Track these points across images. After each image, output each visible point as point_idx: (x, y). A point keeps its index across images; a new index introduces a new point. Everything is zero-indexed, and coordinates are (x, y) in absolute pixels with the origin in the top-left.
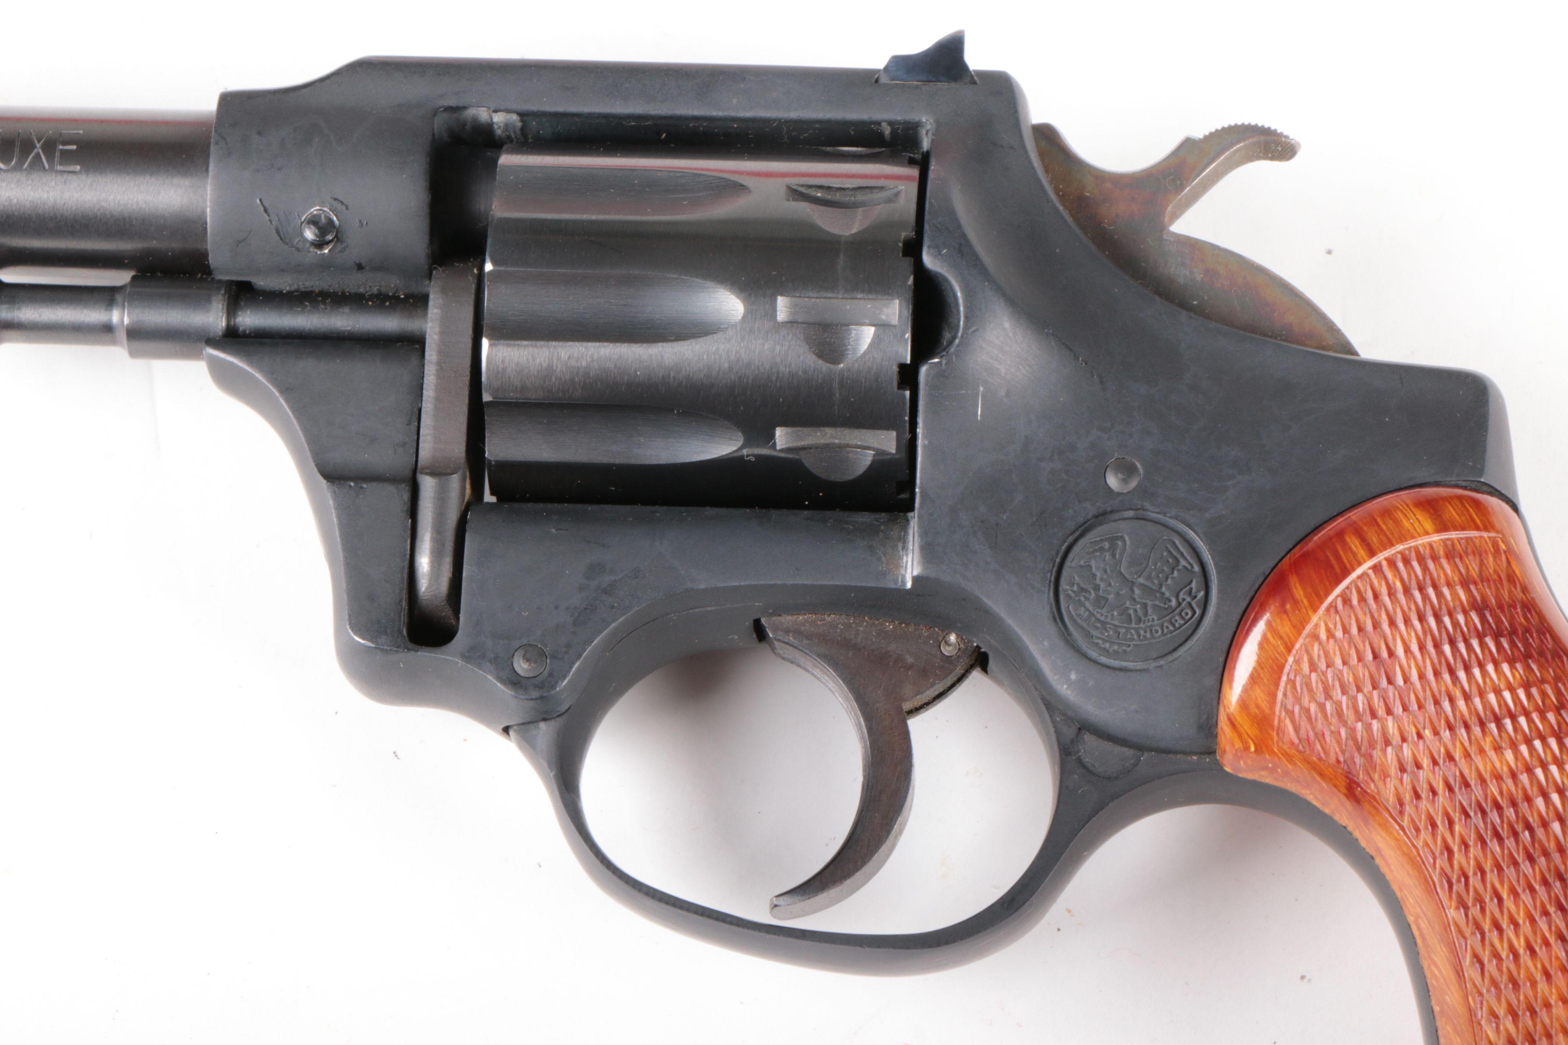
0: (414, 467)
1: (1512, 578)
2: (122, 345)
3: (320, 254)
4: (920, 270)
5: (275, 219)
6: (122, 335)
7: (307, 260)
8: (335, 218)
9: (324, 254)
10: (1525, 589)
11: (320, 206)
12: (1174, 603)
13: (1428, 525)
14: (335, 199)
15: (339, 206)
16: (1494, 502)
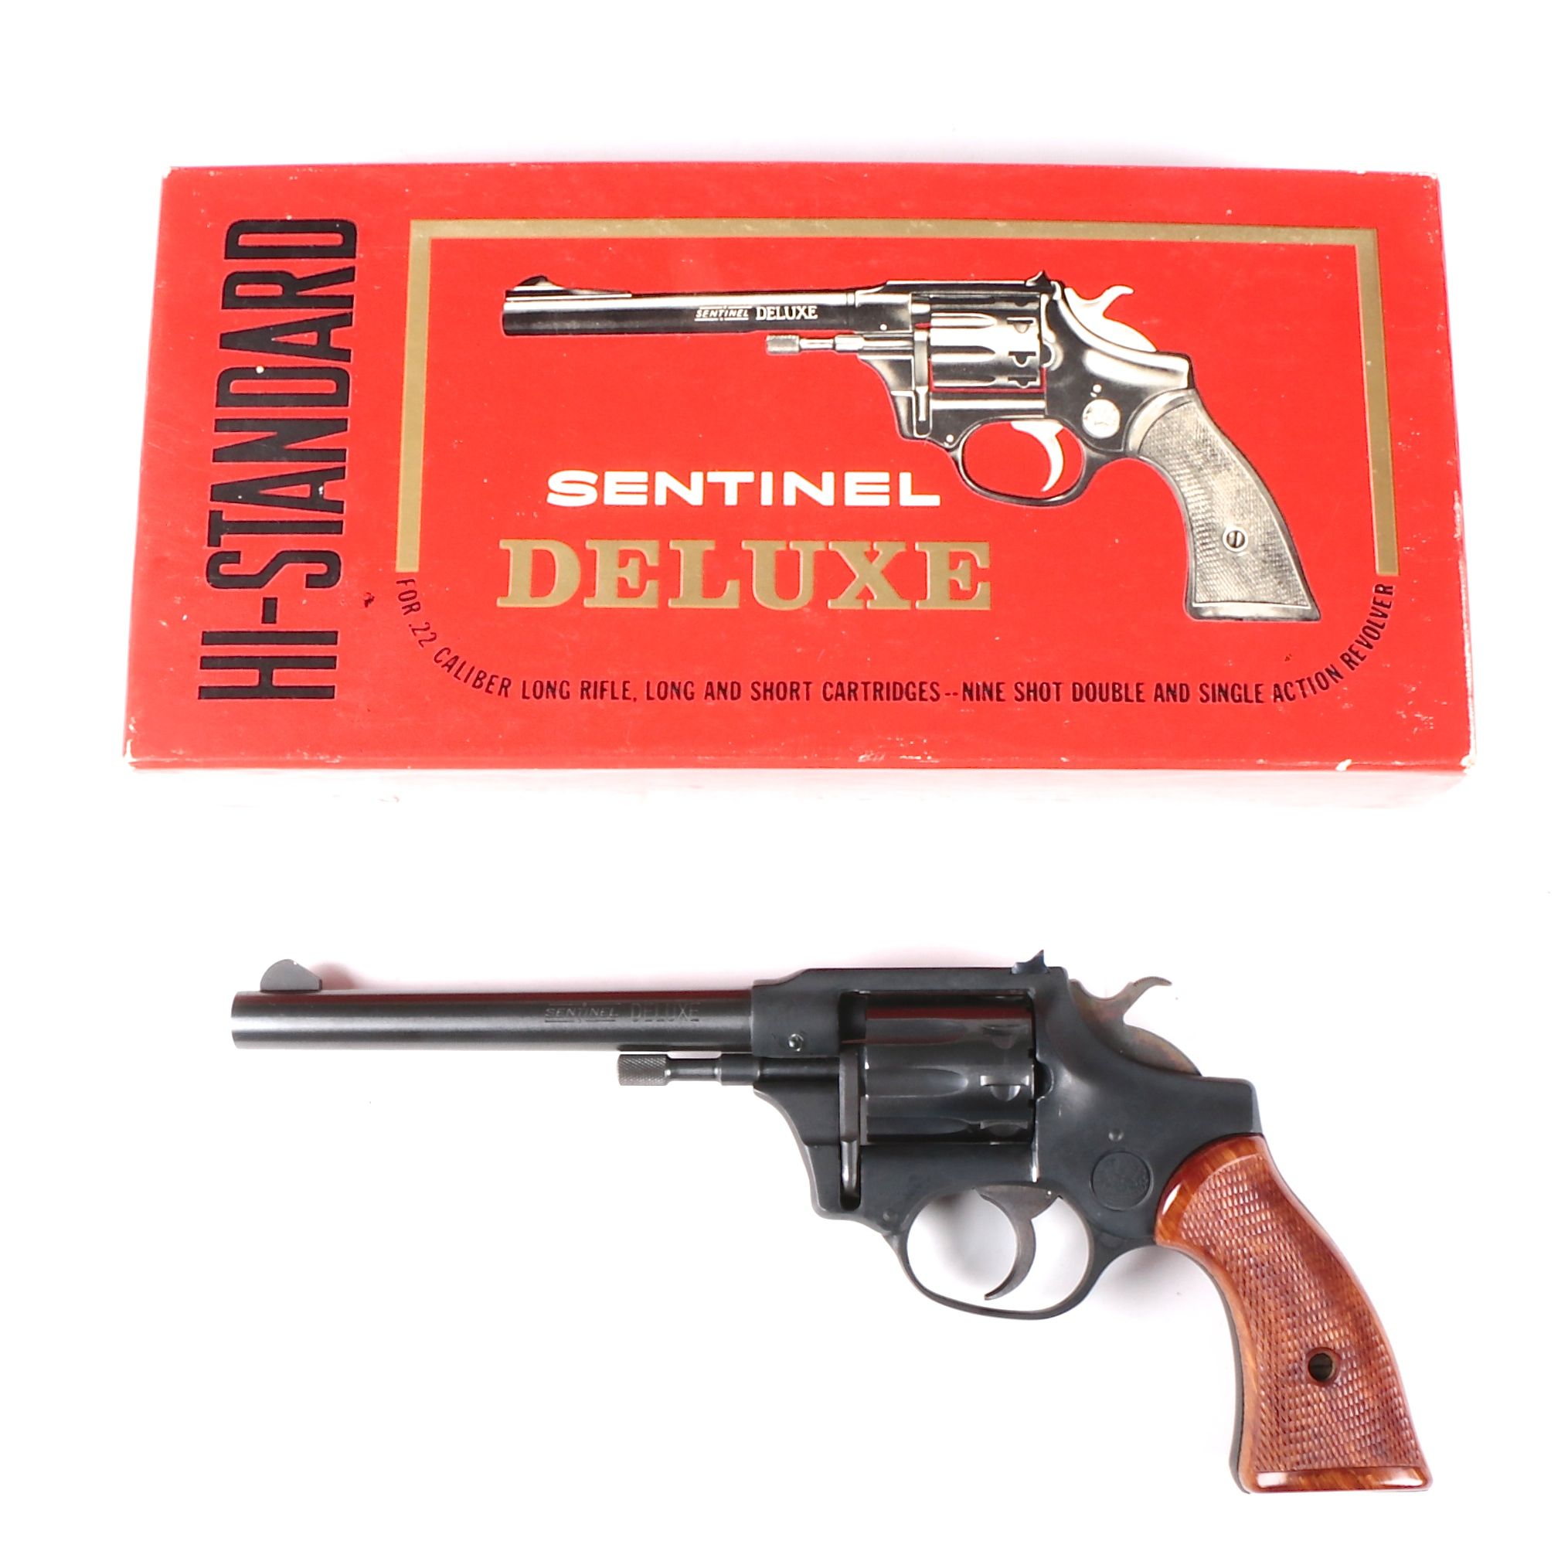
0: (839, 1138)
1: (1265, 1171)
2: (719, 1082)
4: (1036, 1062)
5: (778, 1039)
6: (719, 1078)
7: (791, 1052)
8: (801, 1038)
9: (798, 1052)
10: (1270, 1175)
11: (796, 1034)
12: (1137, 1184)
13: (1234, 1155)
15: (803, 1034)
16: (1258, 1137)
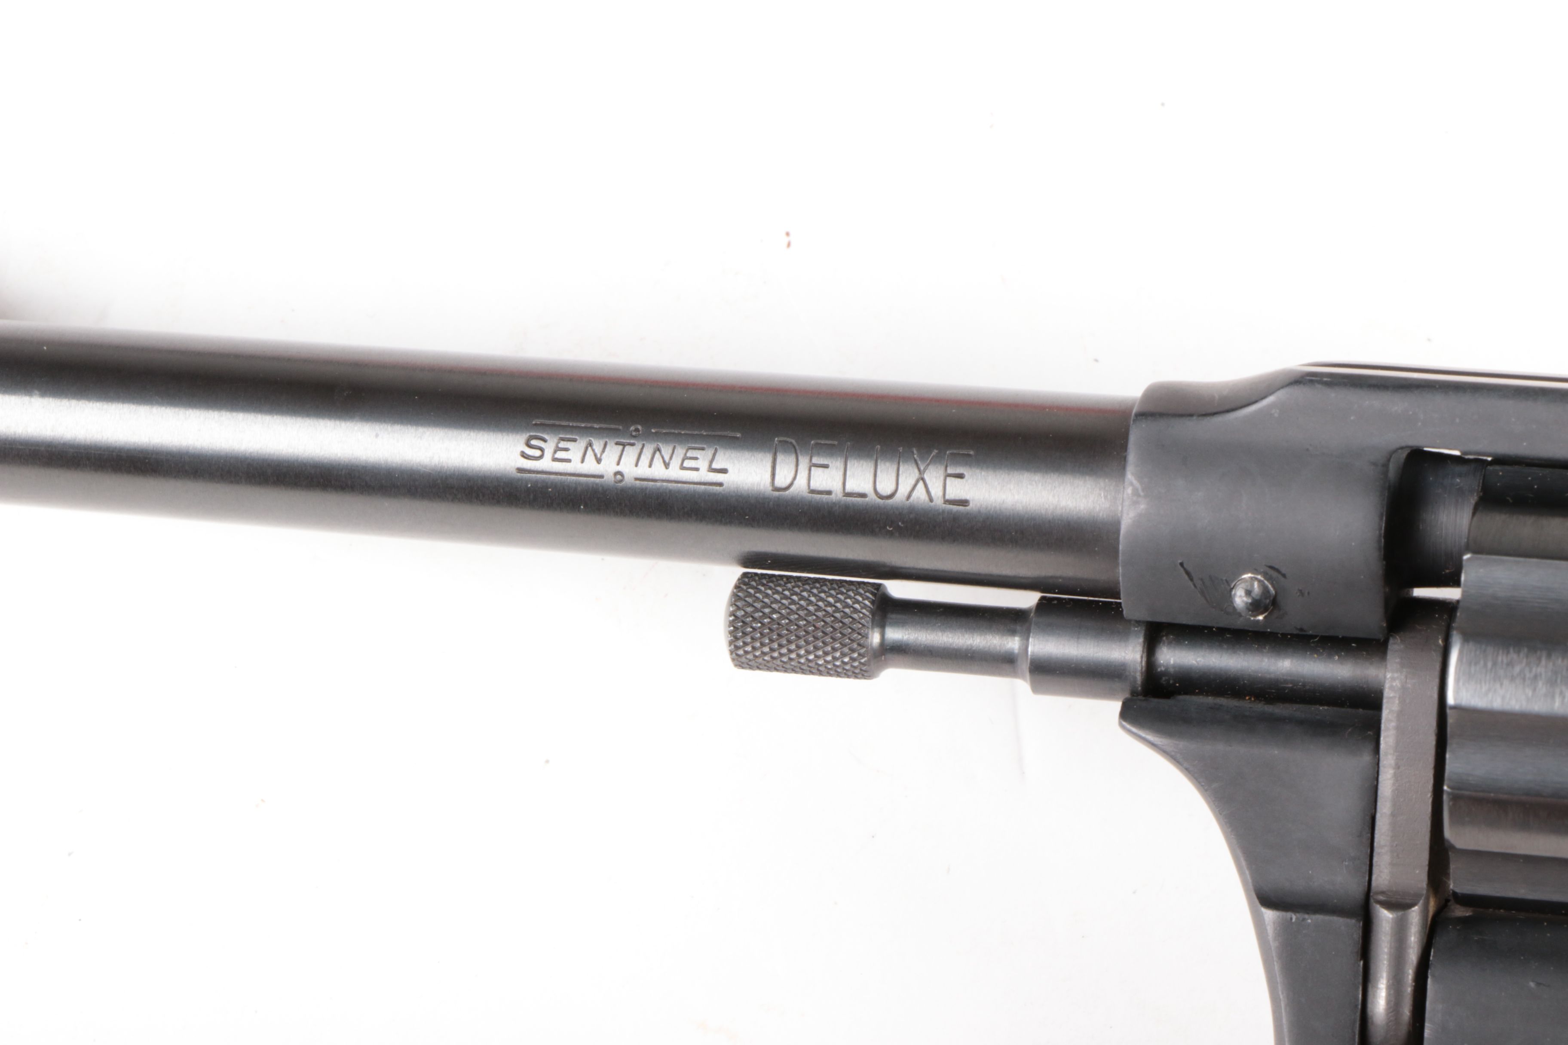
0: (1366, 889)
2: (1023, 678)
3: (1254, 620)
5: (1199, 583)
6: (1025, 666)
7: (1239, 622)
8: (1270, 586)
9: (1259, 621)
11: (1252, 573)
14: (1271, 567)
15: (1274, 574)
